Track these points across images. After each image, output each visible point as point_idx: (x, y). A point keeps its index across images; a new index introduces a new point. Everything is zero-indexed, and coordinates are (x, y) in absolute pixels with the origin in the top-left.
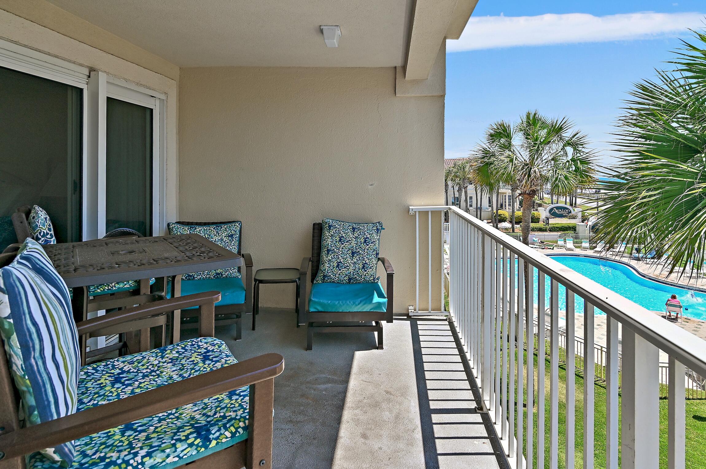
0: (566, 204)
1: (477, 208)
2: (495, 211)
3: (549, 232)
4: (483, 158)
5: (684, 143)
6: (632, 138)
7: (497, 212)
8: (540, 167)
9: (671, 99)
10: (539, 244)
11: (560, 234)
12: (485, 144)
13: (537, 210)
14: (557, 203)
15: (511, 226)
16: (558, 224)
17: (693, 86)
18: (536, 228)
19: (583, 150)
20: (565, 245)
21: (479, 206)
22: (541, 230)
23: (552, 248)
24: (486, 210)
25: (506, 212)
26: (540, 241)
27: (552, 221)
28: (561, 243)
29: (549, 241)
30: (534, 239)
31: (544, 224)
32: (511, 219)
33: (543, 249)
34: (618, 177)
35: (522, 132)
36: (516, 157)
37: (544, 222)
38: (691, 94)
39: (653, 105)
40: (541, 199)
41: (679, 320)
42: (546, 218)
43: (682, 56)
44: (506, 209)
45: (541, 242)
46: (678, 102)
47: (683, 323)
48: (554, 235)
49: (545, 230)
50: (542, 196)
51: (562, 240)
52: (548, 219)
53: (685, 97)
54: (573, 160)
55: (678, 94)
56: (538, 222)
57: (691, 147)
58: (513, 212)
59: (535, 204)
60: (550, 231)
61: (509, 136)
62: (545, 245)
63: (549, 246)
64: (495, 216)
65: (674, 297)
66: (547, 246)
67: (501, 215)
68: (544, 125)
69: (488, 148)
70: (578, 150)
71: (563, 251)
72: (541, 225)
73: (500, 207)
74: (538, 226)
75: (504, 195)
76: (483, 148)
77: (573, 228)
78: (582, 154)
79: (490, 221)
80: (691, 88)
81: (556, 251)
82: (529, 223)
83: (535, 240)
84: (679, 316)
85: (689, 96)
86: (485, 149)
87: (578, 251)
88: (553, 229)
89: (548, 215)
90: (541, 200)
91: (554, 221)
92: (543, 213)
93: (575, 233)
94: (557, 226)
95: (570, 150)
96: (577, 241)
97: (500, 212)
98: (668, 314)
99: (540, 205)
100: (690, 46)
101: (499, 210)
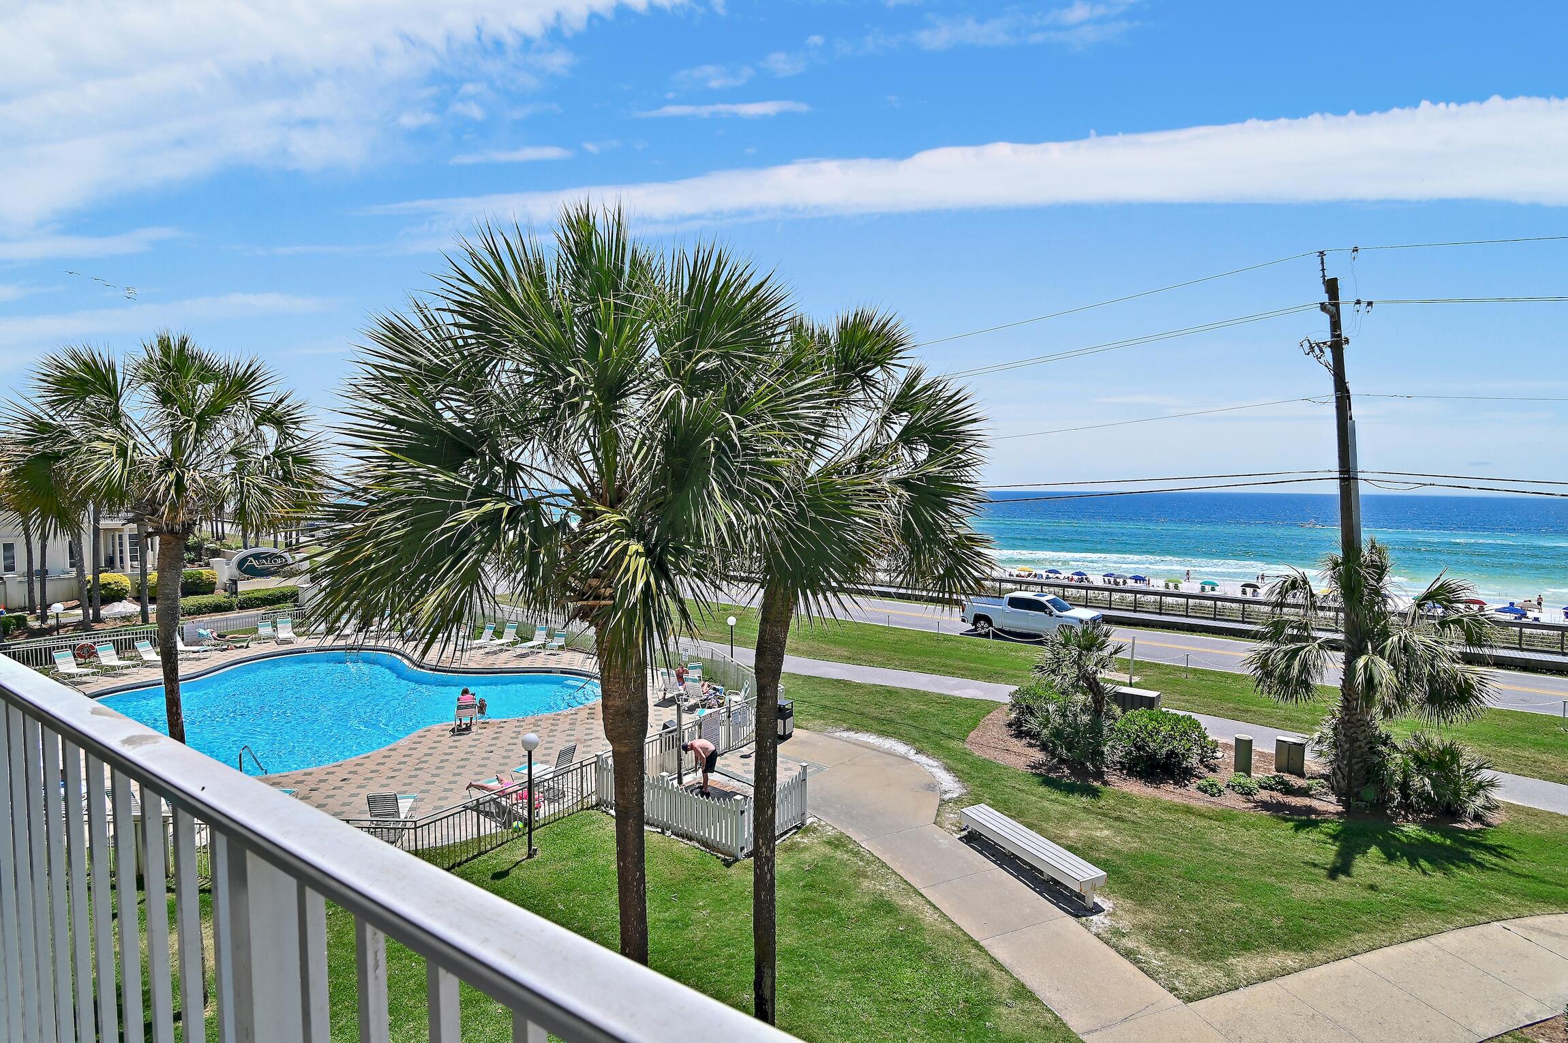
0: (275, 546)
1: (30, 573)
2: (90, 577)
3: (237, 610)
4: (30, 442)
5: (453, 439)
6: (374, 423)
7: (96, 578)
8: (203, 467)
9: (437, 357)
10: (213, 642)
11: (263, 611)
12: (36, 406)
13: (207, 565)
14: (257, 546)
15: (139, 609)
16: (259, 590)
17: (470, 341)
18: (206, 606)
19: (297, 432)
20: (275, 634)
21: (36, 565)
22: (218, 608)
23: (245, 644)
24: (62, 576)
25: (121, 578)
26: (215, 635)
27: (244, 587)
28: (265, 630)
29: (238, 632)
30: (201, 631)
31: (227, 594)
32: (139, 591)
33: (225, 650)
34: (352, 495)
35: (150, 383)
36: (135, 445)
37: (226, 591)
38: (466, 353)
39: (408, 364)
40: (218, 539)
41: (474, 728)
42: (231, 580)
43: (451, 288)
44: (123, 568)
45: (218, 636)
46: (447, 363)
47: (479, 731)
48: (251, 616)
49: (229, 608)
50: (220, 531)
51: (268, 625)
52: (235, 582)
53: (457, 356)
54: (277, 454)
55: (445, 350)
56: (212, 592)
57: (461, 444)
58: (144, 573)
59: (203, 552)
60: (241, 608)
61: (113, 392)
62: (228, 641)
63: (238, 642)
64: (89, 591)
65: (465, 692)
66: (233, 642)
67: (110, 584)
68: (207, 373)
69: (46, 417)
70: (287, 434)
71: (272, 647)
72: (219, 596)
73: (106, 566)
74: (210, 600)
75: (117, 534)
76: (31, 417)
77: (291, 596)
78: (297, 442)
79: (76, 603)
80: (466, 344)
81: (255, 649)
82: (175, 600)
83: (204, 632)
84: (474, 721)
85: (464, 357)
86: (35, 420)
87: (302, 642)
88: (249, 603)
89: (236, 572)
90: (218, 542)
91: (247, 587)
92: (221, 571)
93: (295, 606)
94: (256, 595)
95: (270, 433)
96: (301, 623)
97: (104, 577)
98: (458, 722)
99: (216, 553)
100: (464, 275)
101: (103, 572)
